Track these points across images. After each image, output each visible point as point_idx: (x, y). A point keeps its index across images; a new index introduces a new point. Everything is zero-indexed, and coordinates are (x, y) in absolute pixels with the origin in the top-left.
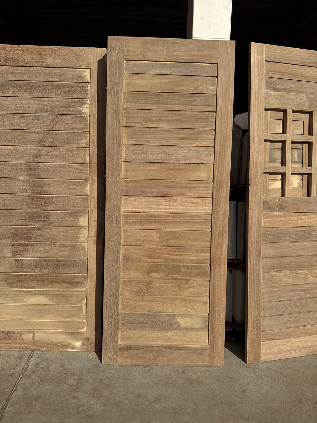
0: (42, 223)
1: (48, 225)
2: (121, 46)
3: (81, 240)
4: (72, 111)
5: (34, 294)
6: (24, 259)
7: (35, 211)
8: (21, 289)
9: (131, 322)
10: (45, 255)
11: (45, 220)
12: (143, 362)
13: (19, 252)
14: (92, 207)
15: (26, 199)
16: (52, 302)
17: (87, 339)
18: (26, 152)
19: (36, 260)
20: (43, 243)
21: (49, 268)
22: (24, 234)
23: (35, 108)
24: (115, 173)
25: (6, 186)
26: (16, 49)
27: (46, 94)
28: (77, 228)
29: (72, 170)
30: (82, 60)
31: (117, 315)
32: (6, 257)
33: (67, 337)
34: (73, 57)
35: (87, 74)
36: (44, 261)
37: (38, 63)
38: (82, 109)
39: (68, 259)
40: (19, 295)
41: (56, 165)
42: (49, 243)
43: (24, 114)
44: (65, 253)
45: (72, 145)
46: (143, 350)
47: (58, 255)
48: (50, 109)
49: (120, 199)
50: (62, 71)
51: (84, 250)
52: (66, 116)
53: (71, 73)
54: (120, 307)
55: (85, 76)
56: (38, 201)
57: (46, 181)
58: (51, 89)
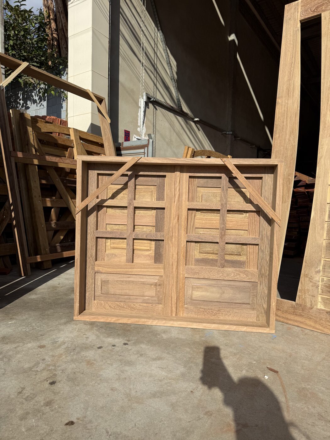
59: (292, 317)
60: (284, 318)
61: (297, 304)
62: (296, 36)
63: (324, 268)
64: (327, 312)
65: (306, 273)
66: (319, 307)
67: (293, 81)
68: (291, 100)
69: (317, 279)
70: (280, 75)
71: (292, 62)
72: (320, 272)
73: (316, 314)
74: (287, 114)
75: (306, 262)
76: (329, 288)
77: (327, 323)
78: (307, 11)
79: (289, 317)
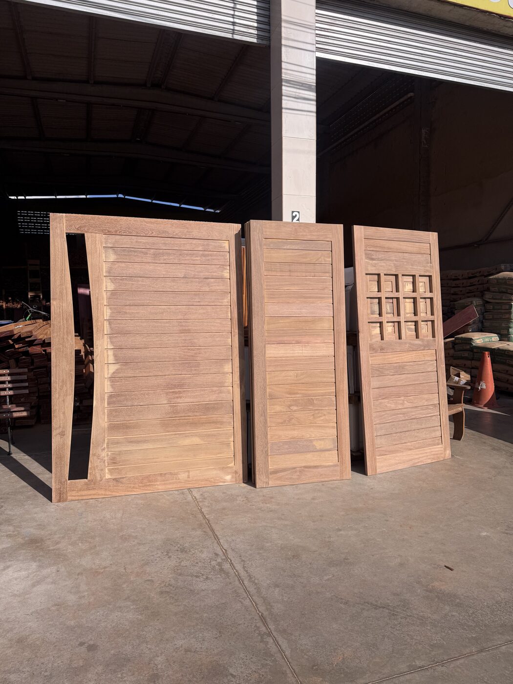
0: (194, 372)
1: (198, 373)
2: (260, 227)
3: (226, 384)
4: (215, 275)
5: (188, 436)
6: (178, 405)
7: (186, 361)
8: (176, 433)
9: (278, 449)
10: (196, 400)
11: (195, 369)
12: (289, 482)
13: (174, 399)
14: (235, 356)
15: (179, 352)
16: (204, 441)
17: (236, 472)
18: (177, 311)
19: (188, 405)
20: (194, 389)
21: (200, 411)
22: (177, 383)
23: (184, 273)
24: (260, 326)
25: (160, 341)
26: (166, 223)
27: (192, 261)
28: (223, 374)
29: (217, 324)
30: (222, 234)
31: (267, 444)
32: (162, 404)
33: (219, 472)
34: (215, 230)
35: (226, 244)
36: (196, 406)
37: (185, 235)
38: (224, 273)
39: (216, 402)
40: (175, 438)
41: (204, 321)
42: (199, 389)
43: (174, 279)
44: (213, 397)
45: (216, 304)
46: (289, 472)
47: (207, 399)
48: (197, 273)
49: (265, 347)
50: (206, 242)
51: (229, 392)
52: (210, 280)
53: (213, 244)
54: (269, 437)
55: (224, 247)
56: (189, 352)
57: (195, 335)
58: (197, 257)
59: (86, 492)
60: (79, 496)
61: (89, 481)
63: (108, 445)
64: (113, 480)
65: (94, 453)
66: (107, 477)
68: (65, 304)
69: (103, 455)
70: (52, 278)
71: (63, 269)
72: (105, 449)
73: (105, 484)
74: (63, 315)
75: (93, 444)
76: (113, 461)
77: (114, 488)
78: (71, 226)
79: (83, 494)
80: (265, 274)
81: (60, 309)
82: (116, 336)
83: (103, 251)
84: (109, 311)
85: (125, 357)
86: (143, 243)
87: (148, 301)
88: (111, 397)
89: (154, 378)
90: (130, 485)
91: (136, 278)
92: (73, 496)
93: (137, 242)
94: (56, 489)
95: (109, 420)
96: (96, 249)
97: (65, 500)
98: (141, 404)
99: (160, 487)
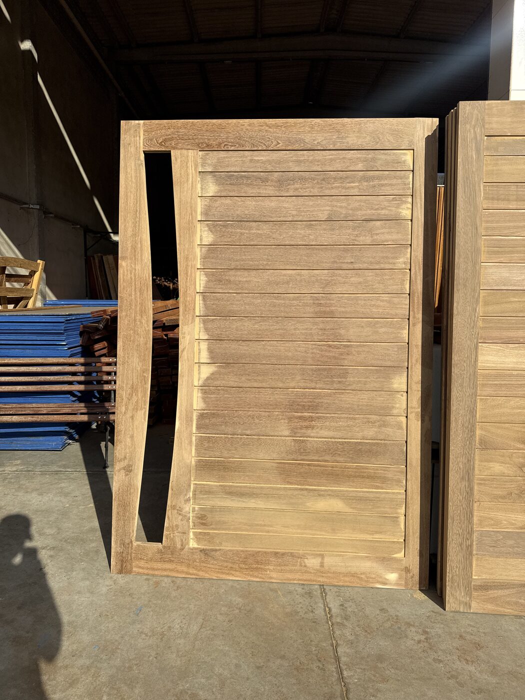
0: (335, 386)
1: (344, 388)
2: (479, 115)
3: (395, 412)
4: (384, 215)
5: (323, 495)
6: (307, 440)
7: (325, 367)
8: (303, 487)
9: (493, 545)
10: (339, 434)
11: (340, 380)
12: (513, 609)
13: (301, 429)
14: (414, 361)
15: (312, 349)
16: (351, 508)
17: (407, 570)
18: (313, 279)
19: (325, 441)
20: (336, 415)
21: (346, 455)
22: (308, 402)
23: (328, 212)
24: (468, 308)
25: (282, 329)
26: (301, 125)
27: (344, 190)
28: (389, 393)
29: (382, 304)
30: (401, 137)
31: (471, 533)
32: (281, 436)
33: (375, 565)
34: (388, 133)
35: (408, 157)
36: (338, 444)
37: (334, 144)
38: (400, 210)
39: (374, 441)
40: (300, 496)
41: (358, 297)
42: (346, 416)
43: (310, 223)
44: (370, 432)
45: (382, 266)
46: (514, 591)
47: (360, 435)
48: (350, 212)
49: (476, 348)
50: (371, 155)
51: (400, 428)
52: (374, 223)
53: (383, 157)
54: (475, 519)
55: (404, 162)
56: (329, 351)
57: (342, 322)
58: (353, 182)
59: (160, 565)
60: (149, 568)
61: (164, 547)
62: (140, 173)
63: (194, 494)
64: (201, 551)
65: (174, 504)
66: (191, 546)
67: (139, 237)
68: (140, 265)
69: (187, 509)
70: (121, 225)
71: (137, 211)
72: (190, 500)
73: (188, 556)
74: (135, 284)
75: (172, 490)
76: (202, 520)
77: (202, 564)
78: (151, 140)
79: (155, 567)
80: (485, 206)
81: (131, 274)
82: (213, 319)
83: (199, 179)
84: (204, 278)
85: (226, 353)
86: (262, 163)
87: (265, 263)
88: (201, 416)
89: (270, 391)
90: (226, 564)
91: (247, 224)
92: (140, 567)
93: (251, 160)
94: (117, 552)
95: (198, 453)
96: (188, 175)
97: (130, 572)
98: (248, 432)
99: (274, 575)
